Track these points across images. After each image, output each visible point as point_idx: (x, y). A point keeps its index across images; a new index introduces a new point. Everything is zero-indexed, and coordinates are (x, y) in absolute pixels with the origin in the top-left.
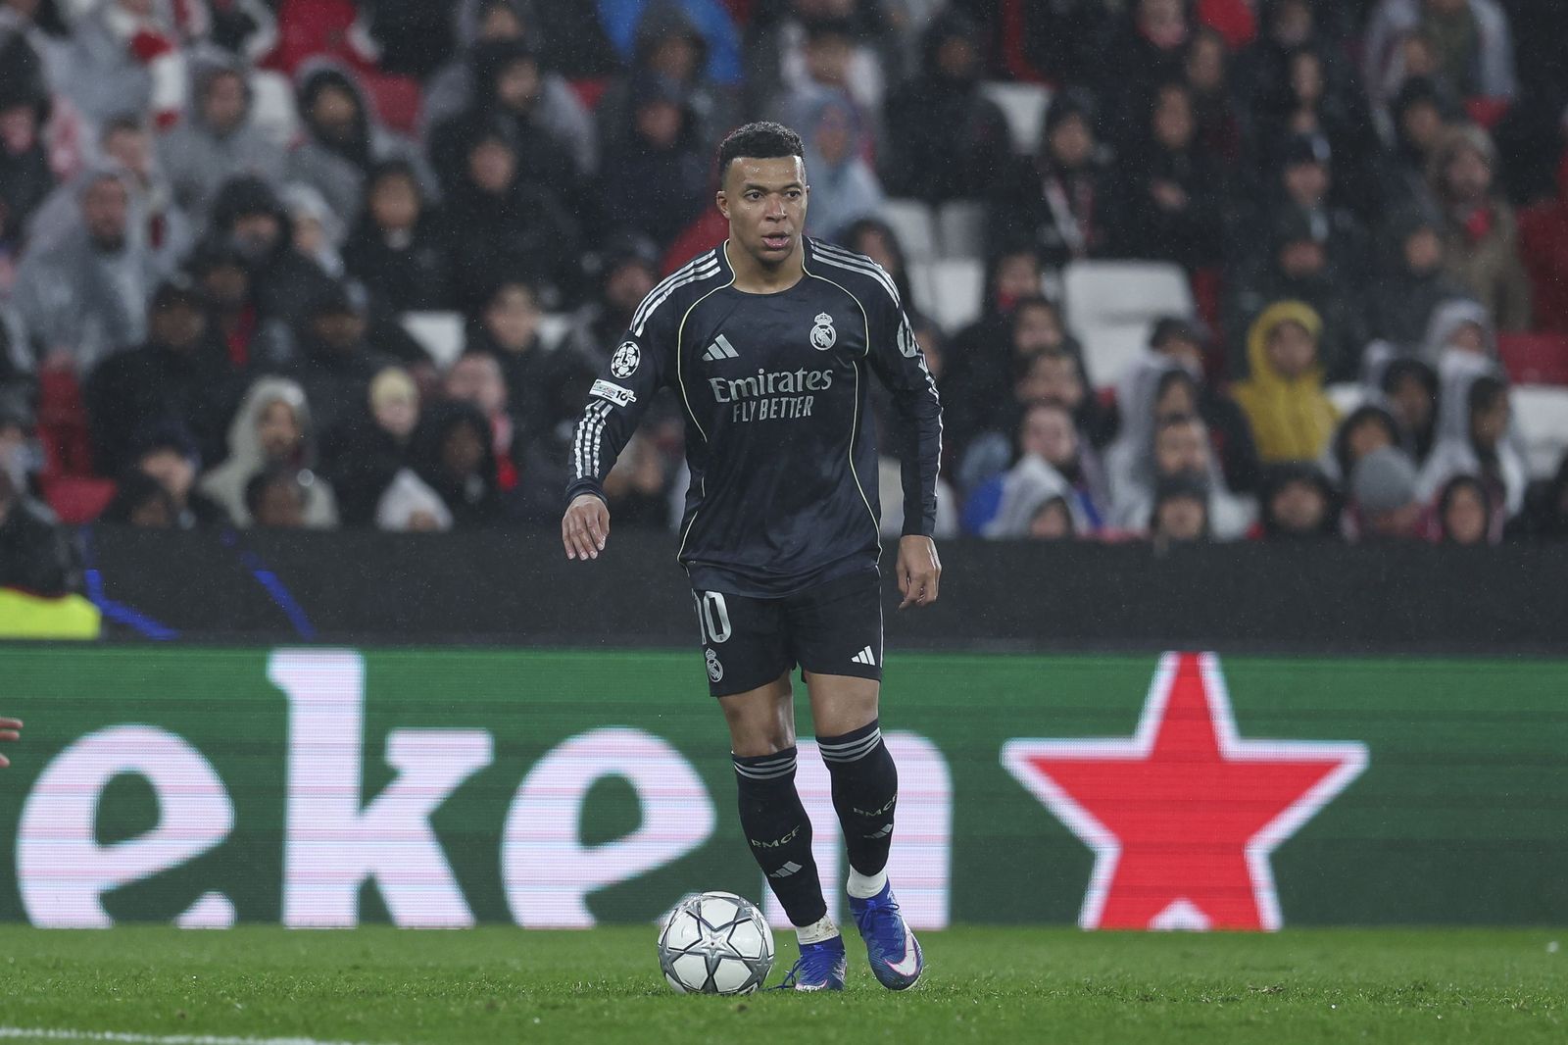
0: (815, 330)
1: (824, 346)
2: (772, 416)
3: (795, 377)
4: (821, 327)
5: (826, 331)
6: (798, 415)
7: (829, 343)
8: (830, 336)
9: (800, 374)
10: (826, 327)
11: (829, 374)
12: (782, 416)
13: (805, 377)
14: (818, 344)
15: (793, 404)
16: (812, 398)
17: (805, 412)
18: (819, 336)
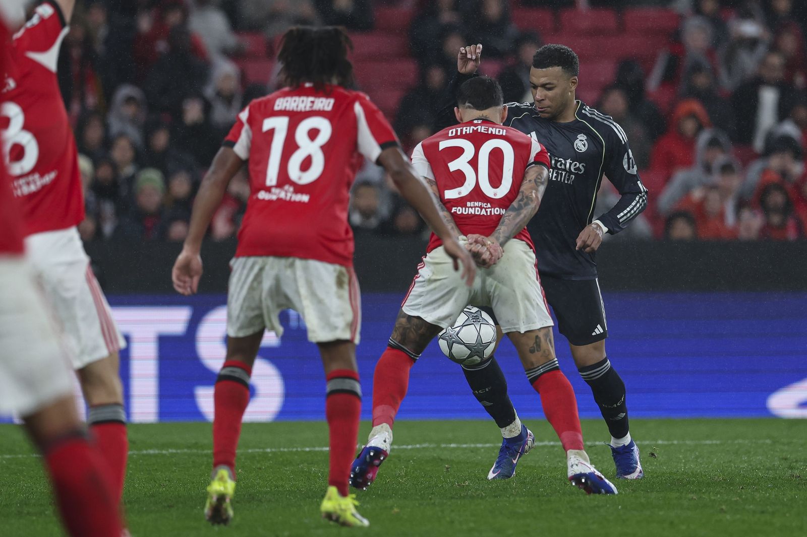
0: (577, 142)
1: (581, 150)
2: (554, 179)
3: (566, 163)
4: (580, 140)
5: (583, 142)
6: (566, 182)
7: (584, 149)
8: (584, 145)
9: (569, 161)
10: (583, 141)
11: (583, 166)
12: (559, 180)
13: (571, 164)
14: (577, 148)
15: (564, 174)
16: (574, 176)
17: (569, 181)
18: (579, 145)
